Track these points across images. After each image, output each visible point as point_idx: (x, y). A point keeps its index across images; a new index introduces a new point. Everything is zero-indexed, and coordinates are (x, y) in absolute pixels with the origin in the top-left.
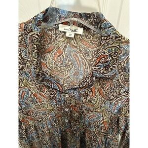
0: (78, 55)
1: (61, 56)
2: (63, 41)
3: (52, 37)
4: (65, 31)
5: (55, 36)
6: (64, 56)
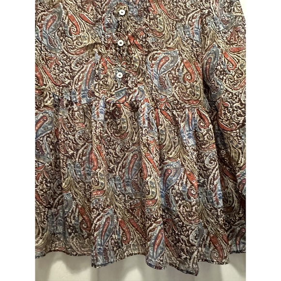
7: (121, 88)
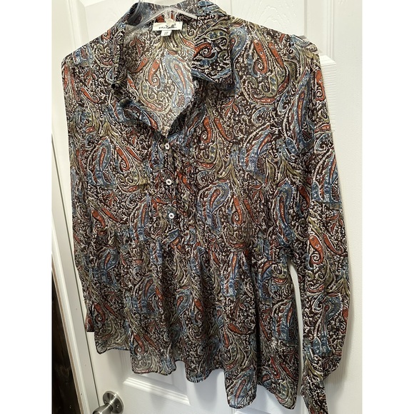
0: (180, 65)
1: (158, 72)
2: (159, 48)
3: (145, 44)
4: (160, 29)
5: (149, 42)
6: (162, 71)
7: (173, 229)
